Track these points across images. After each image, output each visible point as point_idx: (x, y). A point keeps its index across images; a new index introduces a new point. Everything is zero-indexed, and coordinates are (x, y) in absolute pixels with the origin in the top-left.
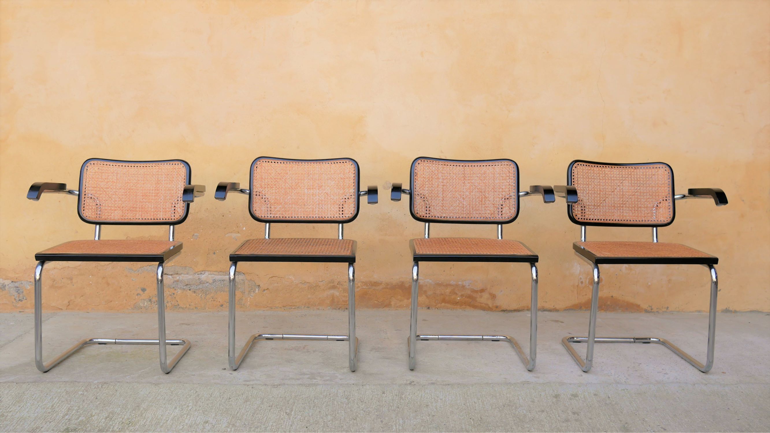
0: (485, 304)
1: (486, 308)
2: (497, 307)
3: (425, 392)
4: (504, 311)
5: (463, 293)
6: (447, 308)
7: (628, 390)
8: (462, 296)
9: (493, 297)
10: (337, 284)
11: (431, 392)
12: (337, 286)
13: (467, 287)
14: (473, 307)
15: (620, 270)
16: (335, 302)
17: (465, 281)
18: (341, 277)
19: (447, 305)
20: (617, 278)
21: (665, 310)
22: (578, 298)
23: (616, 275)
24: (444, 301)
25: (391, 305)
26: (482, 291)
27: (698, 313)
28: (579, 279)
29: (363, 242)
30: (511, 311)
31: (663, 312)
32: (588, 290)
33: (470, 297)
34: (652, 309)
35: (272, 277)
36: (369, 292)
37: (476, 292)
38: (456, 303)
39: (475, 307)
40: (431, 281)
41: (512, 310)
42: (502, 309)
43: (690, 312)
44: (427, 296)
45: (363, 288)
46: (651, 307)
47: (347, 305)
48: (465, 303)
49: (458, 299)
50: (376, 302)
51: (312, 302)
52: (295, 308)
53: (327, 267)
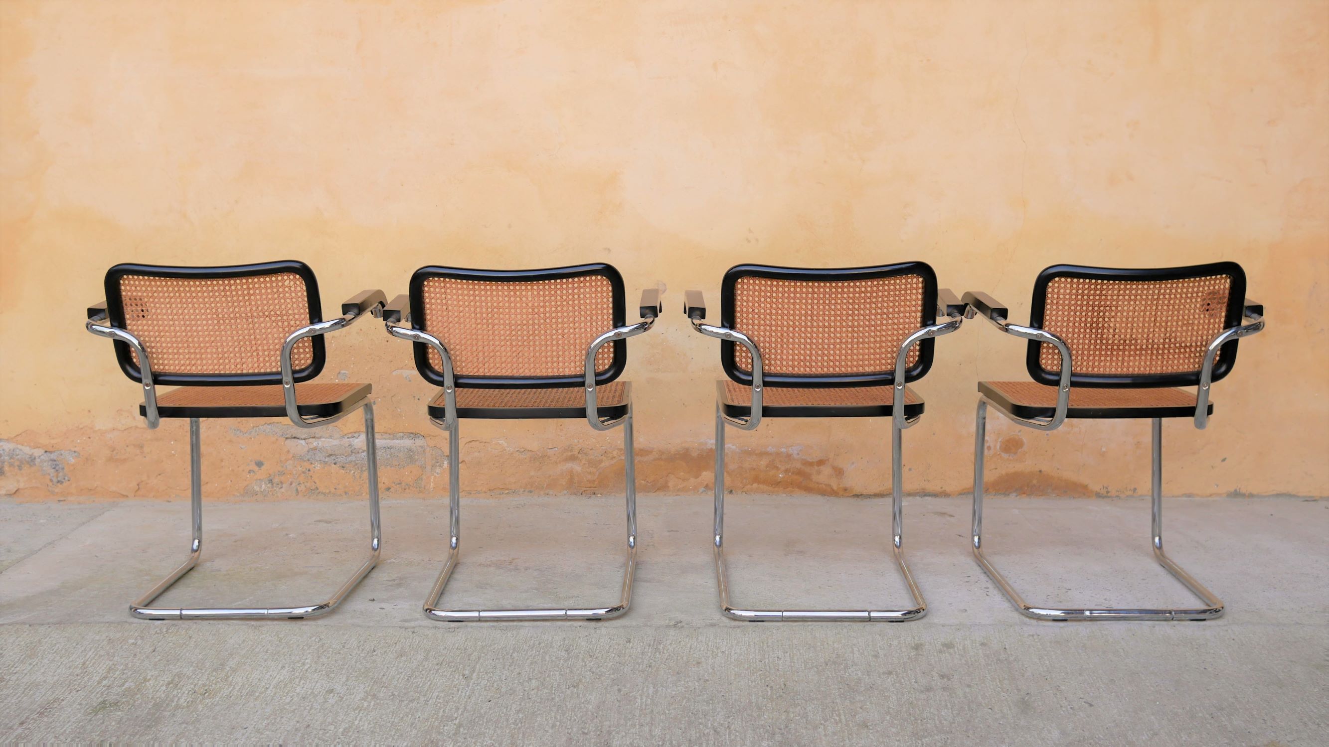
0: (825, 485)
1: (827, 492)
2: (845, 490)
3: (697, 639)
4: (857, 496)
5: (788, 466)
6: (763, 492)
7: (1040, 637)
8: (787, 471)
9: (839, 472)
10: (579, 453)
11: (707, 639)
12: (577, 457)
13: (795, 456)
14: (805, 490)
16: (575, 483)
17: (791, 446)
18: (584, 441)
19: (761, 486)
20: (1048, 440)
21: (1130, 493)
23: (1047, 435)
24: (756, 480)
25: (669, 487)
26: (821, 462)
27: (1186, 499)
30: (869, 496)
31: (1127, 496)
32: (999, 460)
33: (800, 473)
34: (1108, 492)
35: (470, 442)
37: (811, 464)
38: (776, 484)
39: (808, 490)
40: (734, 447)
41: (871, 495)
42: (854, 493)
43: (1173, 497)
44: (727, 472)
45: (621, 459)
46: (1107, 488)
47: (595, 487)
48: (792, 484)
49: (780, 477)
50: (643, 482)
51: (537, 483)
52: (509, 493)
53: (561, 425)
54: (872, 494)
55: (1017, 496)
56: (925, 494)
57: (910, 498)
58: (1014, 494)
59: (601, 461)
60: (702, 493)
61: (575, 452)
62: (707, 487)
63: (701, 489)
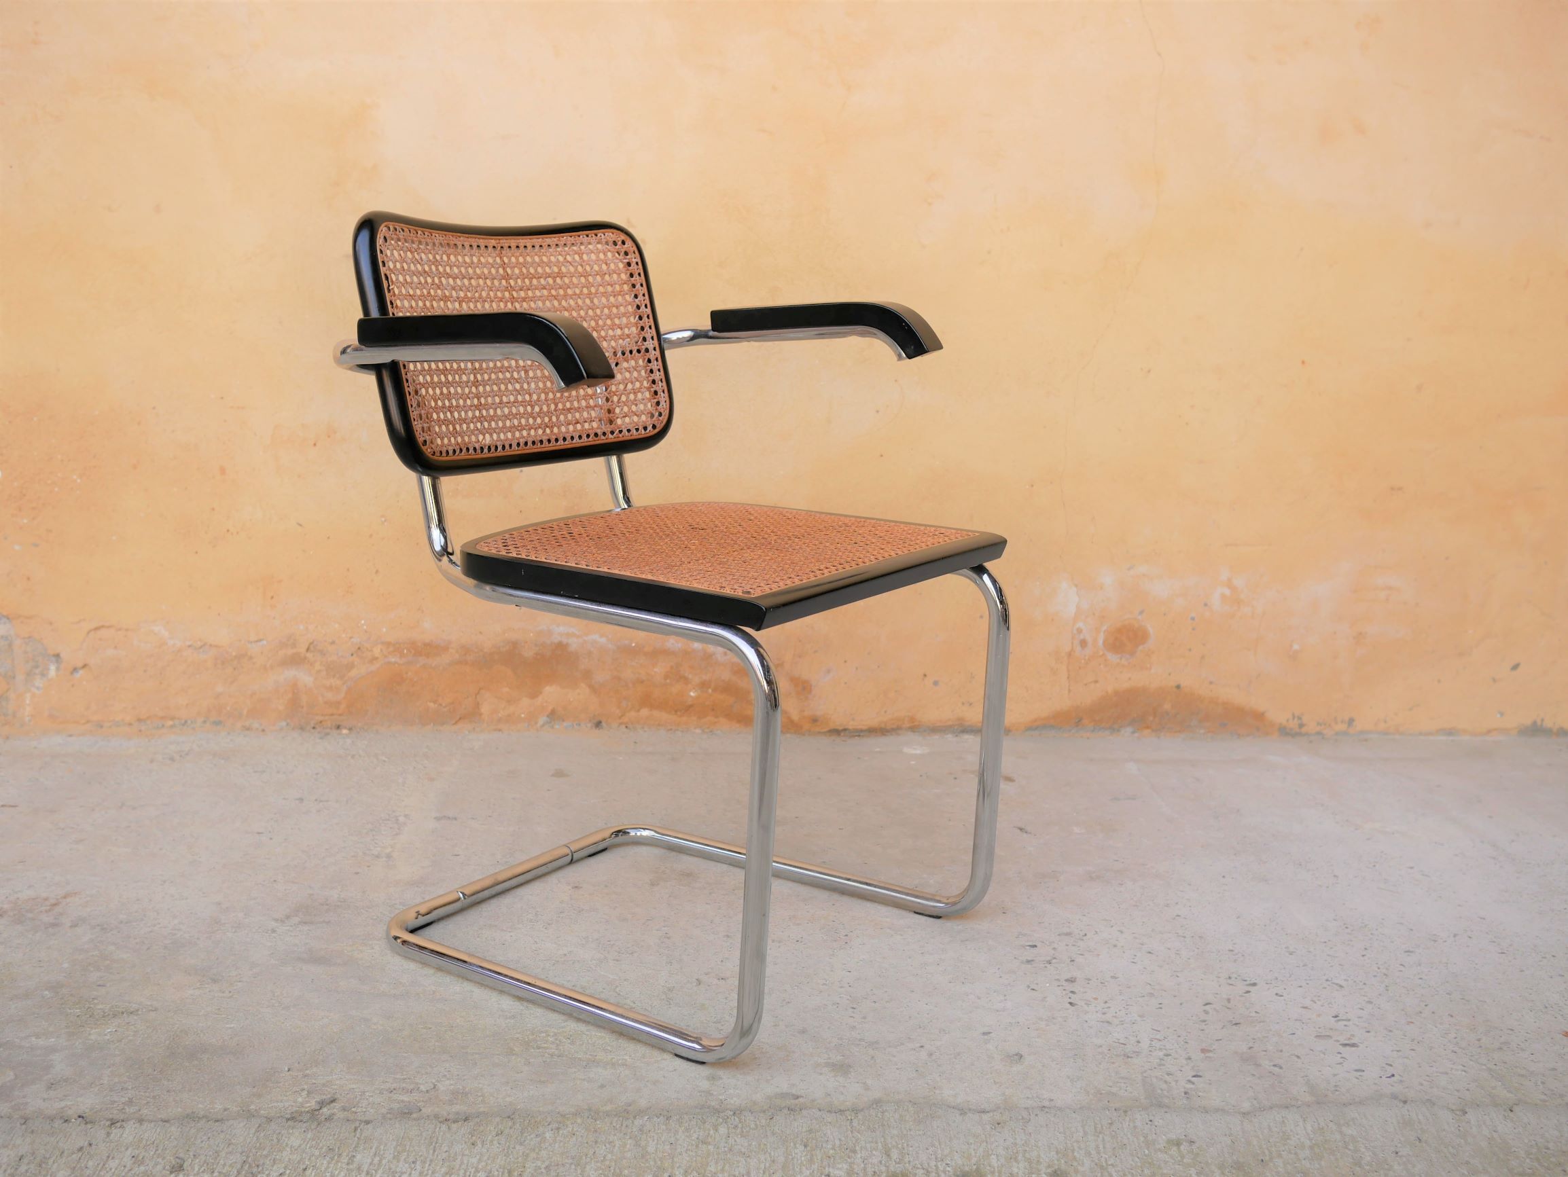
2: (814, 720)
3: (352, 1159)
4: (836, 732)
5: (706, 677)
6: (659, 725)
8: (704, 685)
10: (308, 650)
11: (377, 1159)
12: (305, 658)
13: (720, 658)
14: (739, 721)
15: (1206, 605)
16: (303, 707)
18: (316, 627)
19: (656, 713)
20: (1193, 629)
21: (1341, 727)
22: (1070, 691)
23: (1193, 619)
24: (647, 701)
25: (481, 714)
28: (1075, 632)
29: (382, 516)
30: (859, 733)
31: (1337, 734)
32: (1102, 666)
33: (728, 688)
34: (1301, 726)
35: (97, 629)
36: (407, 673)
38: (686, 709)
40: (603, 640)
41: (862, 731)
42: (832, 726)
43: (1421, 734)
44: (591, 687)
45: (389, 663)
46: (1300, 718)
47: (340, 715)
48: (713, 710)
49: (691, 696)
50: (432, 705)
51: (228, 708)
52: (172, 727)
53: (272, 597)
54: (864, 728)
55: (1133, 732)
57: (936, 737)
58: (1129, 729)
59: (351, 666)
60: (543, 725)
61: (302, 649)
62: (553, 715)
63: (542, 720)
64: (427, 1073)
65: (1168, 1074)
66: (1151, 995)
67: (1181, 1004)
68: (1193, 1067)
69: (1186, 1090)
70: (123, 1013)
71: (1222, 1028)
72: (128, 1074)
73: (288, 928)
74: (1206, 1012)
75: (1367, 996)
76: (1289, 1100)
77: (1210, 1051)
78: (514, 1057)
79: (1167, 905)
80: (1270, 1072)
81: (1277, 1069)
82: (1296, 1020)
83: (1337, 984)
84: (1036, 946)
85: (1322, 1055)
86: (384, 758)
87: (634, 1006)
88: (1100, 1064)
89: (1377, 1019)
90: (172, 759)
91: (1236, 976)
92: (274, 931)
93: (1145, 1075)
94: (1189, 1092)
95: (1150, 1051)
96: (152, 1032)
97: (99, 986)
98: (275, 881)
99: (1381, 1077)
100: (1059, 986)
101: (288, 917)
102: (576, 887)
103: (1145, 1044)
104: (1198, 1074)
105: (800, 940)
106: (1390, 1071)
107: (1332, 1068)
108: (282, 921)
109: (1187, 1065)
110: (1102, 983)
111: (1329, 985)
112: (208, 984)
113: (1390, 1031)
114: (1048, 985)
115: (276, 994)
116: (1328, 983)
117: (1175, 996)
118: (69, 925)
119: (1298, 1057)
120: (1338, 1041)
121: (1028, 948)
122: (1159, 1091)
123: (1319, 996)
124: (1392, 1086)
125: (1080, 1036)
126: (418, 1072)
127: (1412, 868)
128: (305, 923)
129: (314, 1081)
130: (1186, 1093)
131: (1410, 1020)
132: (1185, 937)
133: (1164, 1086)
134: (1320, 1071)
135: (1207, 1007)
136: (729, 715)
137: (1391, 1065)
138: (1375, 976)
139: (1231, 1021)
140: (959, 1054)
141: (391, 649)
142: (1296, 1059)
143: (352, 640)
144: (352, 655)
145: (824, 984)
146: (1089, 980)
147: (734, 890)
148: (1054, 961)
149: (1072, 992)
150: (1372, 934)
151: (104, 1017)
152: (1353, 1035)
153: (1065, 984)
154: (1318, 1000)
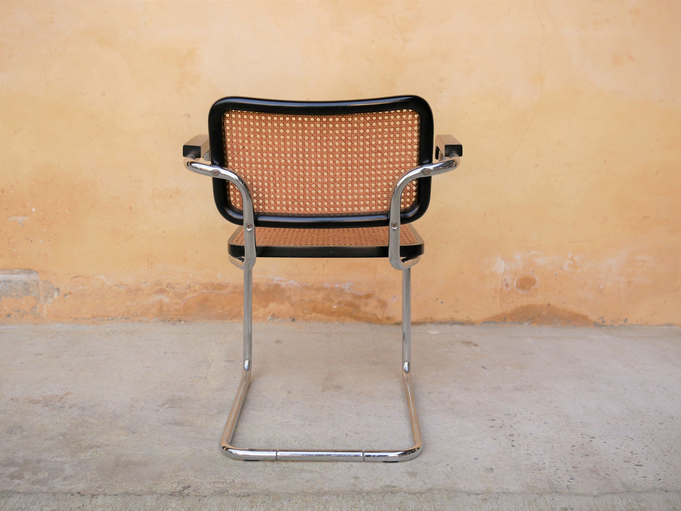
0: (372, 314)
1: (374, 320)
2: (388, 319)
4: (398, 324)
5: (341, 299)
6: (320, 320)
8: (340, 303)
9: (383, 304)
10: (167, 287)
12: (166, 290)
13: (347, 291)
14: (355, 319)
15: (561, 268)
16: (164, 312)
17: (344, 283)
18: (171, 277)
19: (319, 315)
20: (556, 279)
21: (621, 323)
22: (501, 306)
23: (556, 274)
24: (315, 310)
26: (368, 296)
28: (504, 280)
29: (200, 228)
31: (619, 326)
32: (515, 295)
33: (350, 304)
34: (603, 322)
35: (75, 277)
36: (210, 297)
37: (360, 297)
38: (332, 313)
39: (358, 318)
40: (296, 283)
42: (396, 321)
43: (657, 326)
44: (291, 304)
45: (202, 293)
46: (603, 319)
47: (181, 315)
48: (344, 314)
49: (334, 308)
50: (220, 311)
51: (132, 312)
52: (108, 320)
53: (151, 264)
55: (529, 325)
56: (454, 322)
57: (442, 326)
58: (527, 323)
59: (185, 294)
60: (269, 320)
61: (164, 286)
62: (274, 316)
63: (269, 318)
64: (229, 475)
65: (559, 478)
66: (548, 442)
67: (562, 446)
68: (570, 475)
69: (567, 485)
70: (94, 447)
71: (581, 457)
72: (98, 474)
73: (163, 409)
74: (573, 450)
75: (644, 443)
76: (614, 490)
77: (577, 468)
78: (267, 468)
79: (551, 402)
80: (604, 477)
81: (607, 476)
82: (614, 454)
83: (631, 438)
84: (494, 420)
85: (627, 470)
86: (201, 334)
87: (319, 445)
88: (528, 473)
89: (650, 454)
90: (108, 334)
91: (585, 434)
92: (158, 411)
93: (548, 478)
94: (569, 486)
95: (550, 467)
96: (107, 455)
97: (83, 434)
98: (157, 388)
99: (655, 480)
100: (506, 438)
101: (164, 405)
102: (289, 392)
103: (547, 464)
104: (572, 478)
105: (390, 416)
106: (659, 477)
107: (632, 476)
108: (161, 406)
109: (567, 474)
110: (525, 437)
111: (627, 438)
112: (131, 434)
113: (657, 459)
114: (501, 437)
115: (161, 439)
116: (627, 437)
117: (558, 443)
118: (68, 407)
119: (616, 471)
120: (634, 464)
121: (491, 420)
122: (555, 486)
123: (623, 443)
124: (660, 484)
125: (518, 460)
126: (226, 474)
127: (659, 386)
128: (171, 407)
129: (180, 478)
130: (567, 487)
131: (665, 454)
132: (560, 416)
133: (557, 483)
134: (627, 477)
135: (574, 448)
136: (351, 316)
137: (659, 475)
138: (647, 434)
139: (585, 454)
140: (465, 468)
141: (203, 286)
142: (616, 472)
143: (186, 282)
144: (186, 289)
145: (402, 436)
146: (520, 435)
147: (359, 394)
148: (503, 426)
149: (513, 441)
150: (644, 415)
151: (86, 448)
152: (640, 461)
153: (509, 437)
154: (623, 445)
